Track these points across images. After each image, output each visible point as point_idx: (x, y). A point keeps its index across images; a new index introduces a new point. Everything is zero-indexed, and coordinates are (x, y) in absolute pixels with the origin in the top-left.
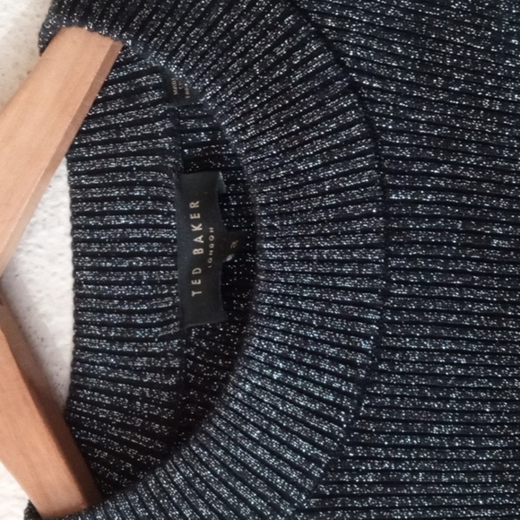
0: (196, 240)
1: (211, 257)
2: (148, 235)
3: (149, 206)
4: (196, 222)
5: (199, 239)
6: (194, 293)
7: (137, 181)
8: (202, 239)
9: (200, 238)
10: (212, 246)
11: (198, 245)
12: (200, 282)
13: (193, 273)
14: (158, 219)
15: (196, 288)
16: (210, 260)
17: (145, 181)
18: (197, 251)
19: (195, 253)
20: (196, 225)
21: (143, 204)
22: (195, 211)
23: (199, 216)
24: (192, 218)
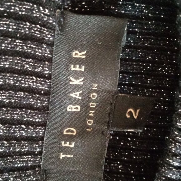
0: (73, 95)
1: (91, 118)
2: (12, 82)
3: (17, 46)
4: (77, 75)
5: (76, 95)
6: (62, 156)
7: (5, 11)
8: (80, 95)
9: (78, 93)
10: (93, 105)
11: (75, 102)
12: (73, 145)
13: (65, 133)
14: (28, 63)
15: (66, 150)
16: (90, 122)
17: (16, 13)
18: (71, 108)
19: (69, 110)
20: (77, 78)
21: (9, 44)
22: (79, 62)
23: (83, 69)
24: (73, 69)
